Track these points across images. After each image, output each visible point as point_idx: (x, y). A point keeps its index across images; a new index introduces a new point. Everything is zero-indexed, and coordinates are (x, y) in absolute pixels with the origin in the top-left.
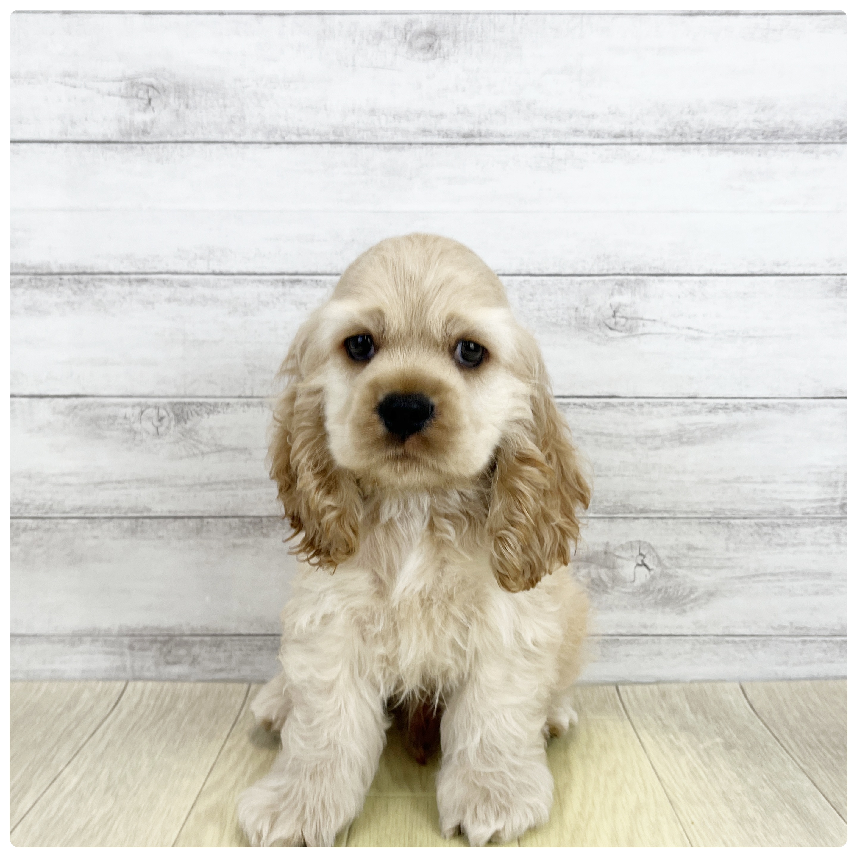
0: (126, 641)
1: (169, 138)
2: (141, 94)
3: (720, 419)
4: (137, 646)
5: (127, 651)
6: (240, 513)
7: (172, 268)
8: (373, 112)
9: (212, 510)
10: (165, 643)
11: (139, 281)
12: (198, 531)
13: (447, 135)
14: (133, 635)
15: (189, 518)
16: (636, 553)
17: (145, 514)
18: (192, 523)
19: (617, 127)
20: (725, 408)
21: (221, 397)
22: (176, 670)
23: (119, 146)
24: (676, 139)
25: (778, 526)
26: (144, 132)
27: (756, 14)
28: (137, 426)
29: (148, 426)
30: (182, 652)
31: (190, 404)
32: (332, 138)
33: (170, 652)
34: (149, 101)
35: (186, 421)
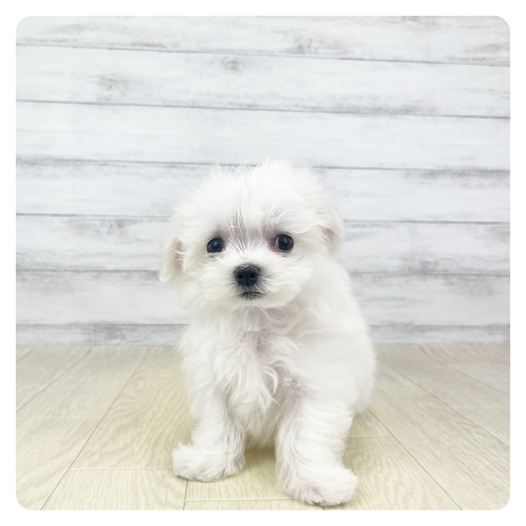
0: (92, 328)
1: (119, 102)
3: (357, 230)
4: (97, 330)
5: (92, 332)
6: (146, 269)
7: (118, 159)
8: (209, 94)
9: (134, 268)
10: (110, 329)
11: (104, 165)
12: (127, 278)
13: (240, 105)
14: (95, 325)
15: (123, 271)
17: (103, 269)
18: (124, 274)
19: (313, 104)
20: (359, 226)
21: (140, 217)
22: (115, 341)
23: (96, 106)
24: (338, 110)
26: (108, 100)
27: (370, 60)
28: (100, 229)
29: (105, 229)
30: (118, 333)
31: (125, 220)
32: (191, 105)
33: (112, 333)
34: (110, 87)
35: (123, 227)
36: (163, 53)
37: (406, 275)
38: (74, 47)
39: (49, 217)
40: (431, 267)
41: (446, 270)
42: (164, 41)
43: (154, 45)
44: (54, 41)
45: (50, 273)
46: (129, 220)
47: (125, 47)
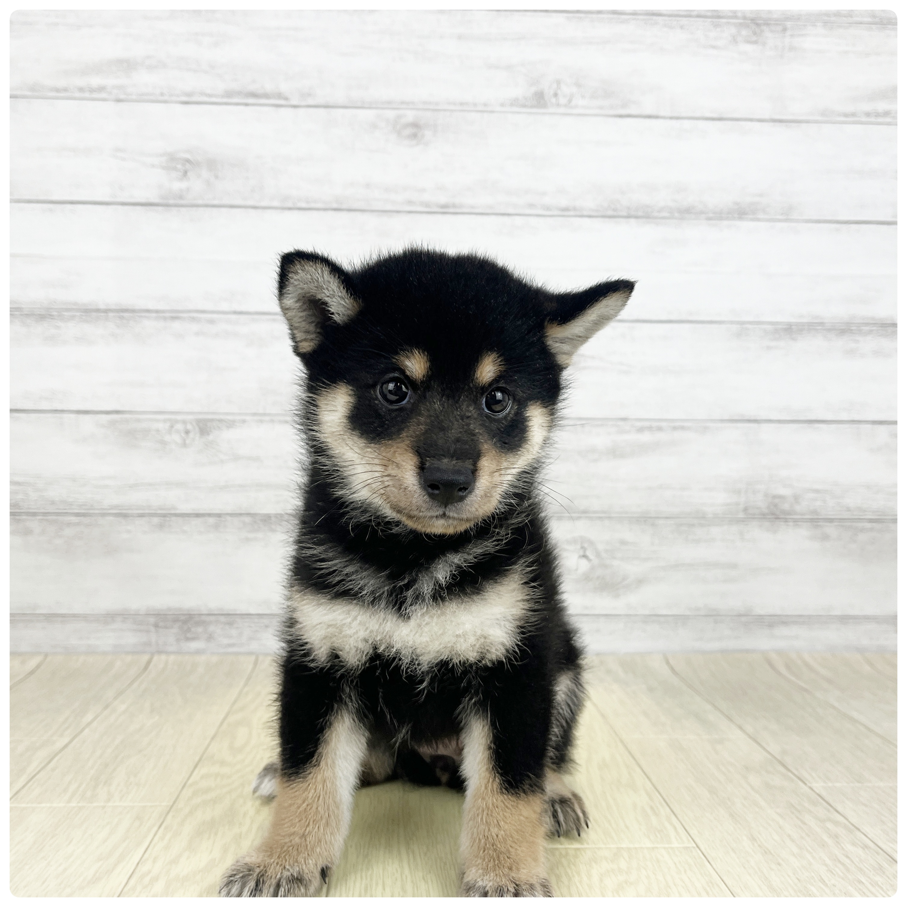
0: (152, 620)
1: (200, 202)
2: (179, 166)
3: (646, 437)
4: (161, 624)
5: (152, 629)
6: (252, 512)
7: (200, 307)
8: (368, 186)
9: (229, 509)
10: (185, 622)
11: (174, 318)
12: (216, 527)
13: (427, 205)
14: (157, 615)
15: (210, 515)
16: (579, 547)
17: (173, 512)
18: (211, 520)
19: (564, 202)
20: (650, 428)
21: (240, 414)
22: (194, 645)
23: (160, 208)
24: (610, 213)
25: (693, 525)
26: (181, 197)
27: (671, 118)
28: (167, 438)
29: (177, 438)
30: (200, 629)
31: (212, 420)
32: (335, 206)
33: (189, 630)
34: (185, 173)
35: (208, 434)
36: (282, 110)
37: (739, 521)
38: (119, 101)
39: (73, 416)
40: (786, 506)
41: (815, 512)
42: (284, 87)
43: (266, 96)
44: (81, 90)
45: (74, 519)
46: (220, 421)
47: (214, 100)
